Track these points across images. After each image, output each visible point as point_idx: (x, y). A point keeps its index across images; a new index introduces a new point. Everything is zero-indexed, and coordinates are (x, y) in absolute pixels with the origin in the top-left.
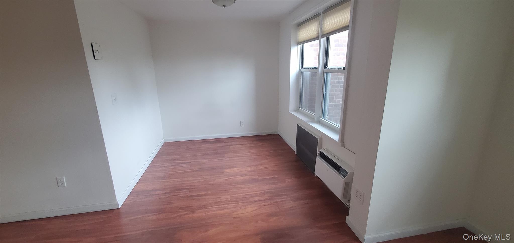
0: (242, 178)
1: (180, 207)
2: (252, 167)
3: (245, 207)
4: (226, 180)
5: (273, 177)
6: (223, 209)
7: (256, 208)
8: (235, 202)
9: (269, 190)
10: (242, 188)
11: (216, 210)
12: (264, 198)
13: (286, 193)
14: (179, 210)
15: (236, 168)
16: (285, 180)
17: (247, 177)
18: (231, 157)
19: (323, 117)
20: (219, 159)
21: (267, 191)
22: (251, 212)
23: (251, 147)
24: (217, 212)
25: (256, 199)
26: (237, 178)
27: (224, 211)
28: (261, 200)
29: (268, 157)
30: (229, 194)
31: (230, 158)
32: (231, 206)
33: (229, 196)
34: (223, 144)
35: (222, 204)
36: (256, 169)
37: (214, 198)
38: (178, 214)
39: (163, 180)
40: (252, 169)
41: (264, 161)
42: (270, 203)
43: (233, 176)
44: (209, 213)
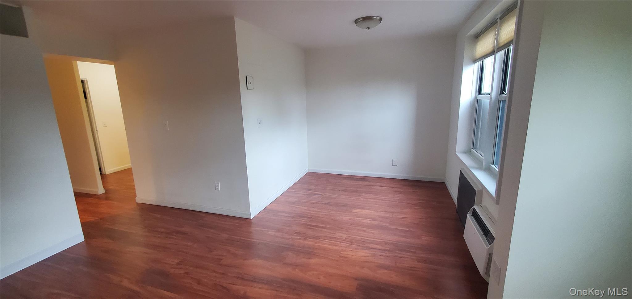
0: (369, 222)
1: (296, 231)
2: (387, 213)
3: (357, 250)
4: (350, 219)
5: (407, 229)
6: (334, 245)
7: (369, 255)
8: (348, 243)
9: (394, 241)
10: (364, 231)
11: (327, 244)
12: (383, 248)
13: (414, 251)
14: (294, 234)
15: (367, 210)
16: (422, 237)
17: (375, 223)
18: (369, 198)
19: (494, 163)
20: (354, 197)
21: (391, 242)
22: (362, 256)
23: (398, 191)
24: (327, 246)
25: (375, 246)
26: (363, 220)
27: (335, 247)
28: (379, 249)
29: (413, 207)
30: (347, 233)
31: (366, 198)
32: (344, 245)
33: (345, 235)
34: (366, 183)
35: (335, 240)
36: (391, 216)
37: (331, 233)
38: (292, 237)
39: (294, 205)
40: (387, 215)
41: (406, 210)
42: (388, 255)
43: (360, 217)
44: (319, 245)
